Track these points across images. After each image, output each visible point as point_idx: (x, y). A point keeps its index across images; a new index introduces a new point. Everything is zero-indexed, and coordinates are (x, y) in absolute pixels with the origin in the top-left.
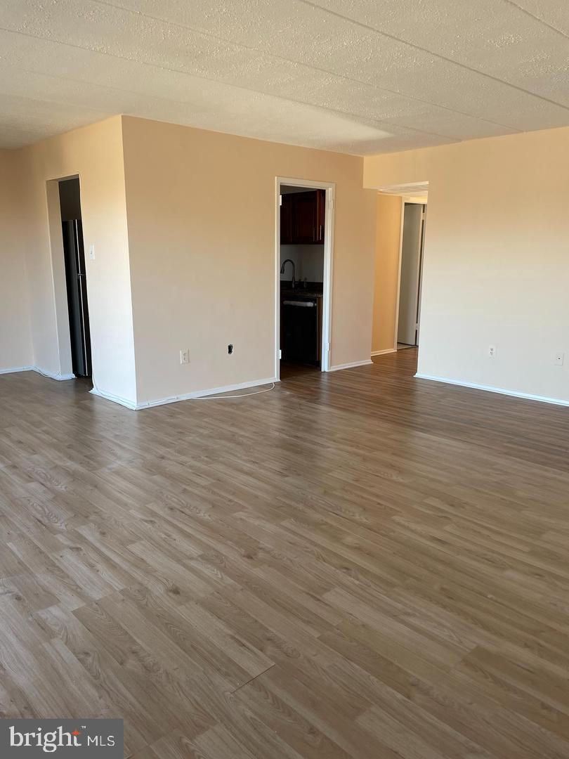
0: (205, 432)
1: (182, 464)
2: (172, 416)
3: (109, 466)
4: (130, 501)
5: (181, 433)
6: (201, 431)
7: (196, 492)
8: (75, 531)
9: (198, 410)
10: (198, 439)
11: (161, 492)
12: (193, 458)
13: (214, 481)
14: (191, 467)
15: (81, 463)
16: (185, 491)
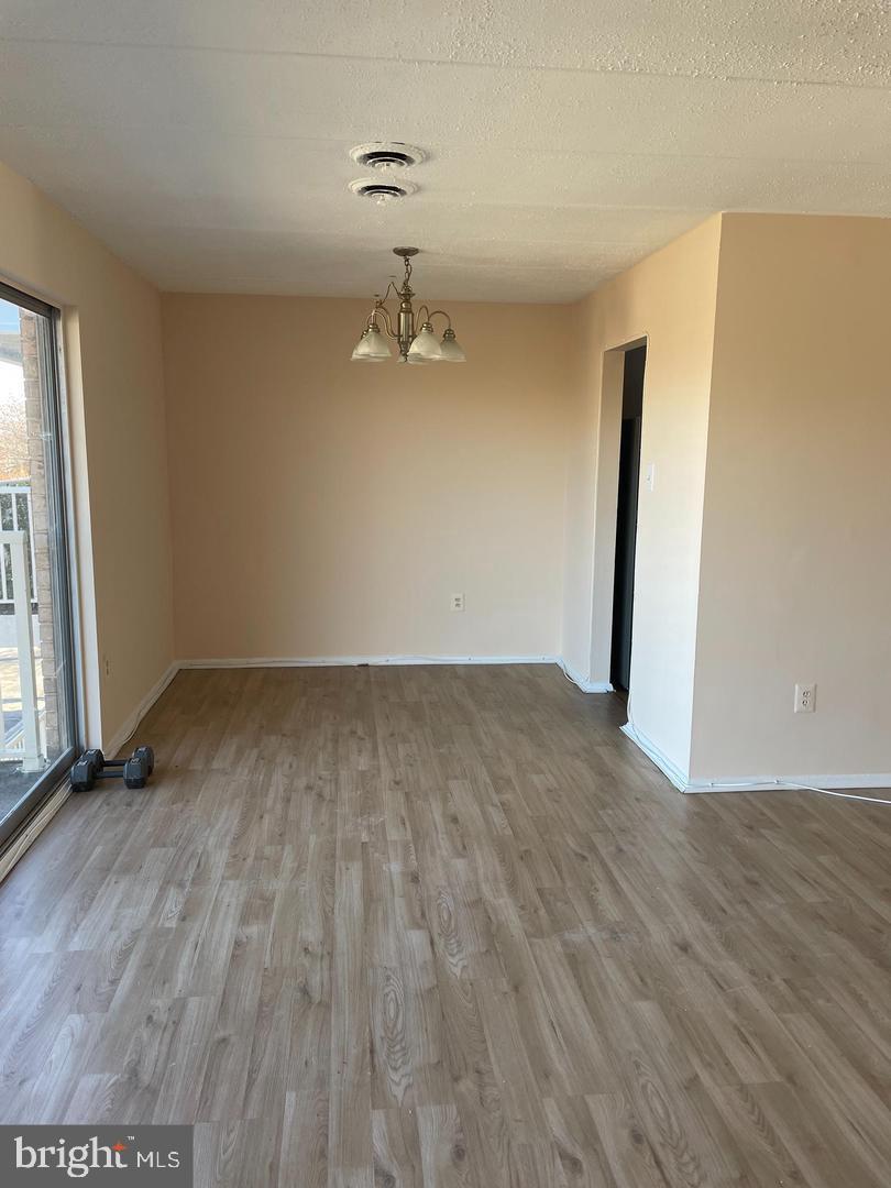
0: (811, 897)
1: (721, 983)
2: (751, 828)
3: (567, 936)
4: (560, 1065)
5: (755, 883)
6: (802, 889)
7: (718, 1098)
8: (414, 1112)
9: (815, 826)
10: (786, 916)
11: (638, 1066)
12: (753, 973)
13: (778, 1078)
14: (738, 1004)
15: (522, 908)
16: (692, 1085)
